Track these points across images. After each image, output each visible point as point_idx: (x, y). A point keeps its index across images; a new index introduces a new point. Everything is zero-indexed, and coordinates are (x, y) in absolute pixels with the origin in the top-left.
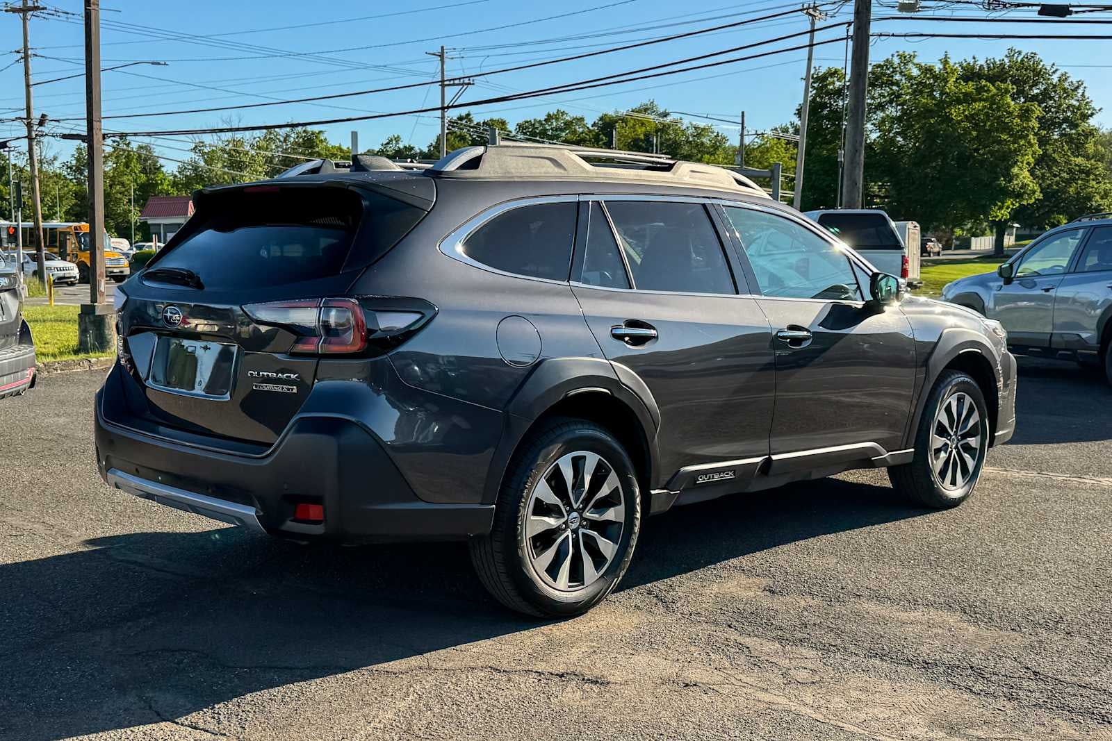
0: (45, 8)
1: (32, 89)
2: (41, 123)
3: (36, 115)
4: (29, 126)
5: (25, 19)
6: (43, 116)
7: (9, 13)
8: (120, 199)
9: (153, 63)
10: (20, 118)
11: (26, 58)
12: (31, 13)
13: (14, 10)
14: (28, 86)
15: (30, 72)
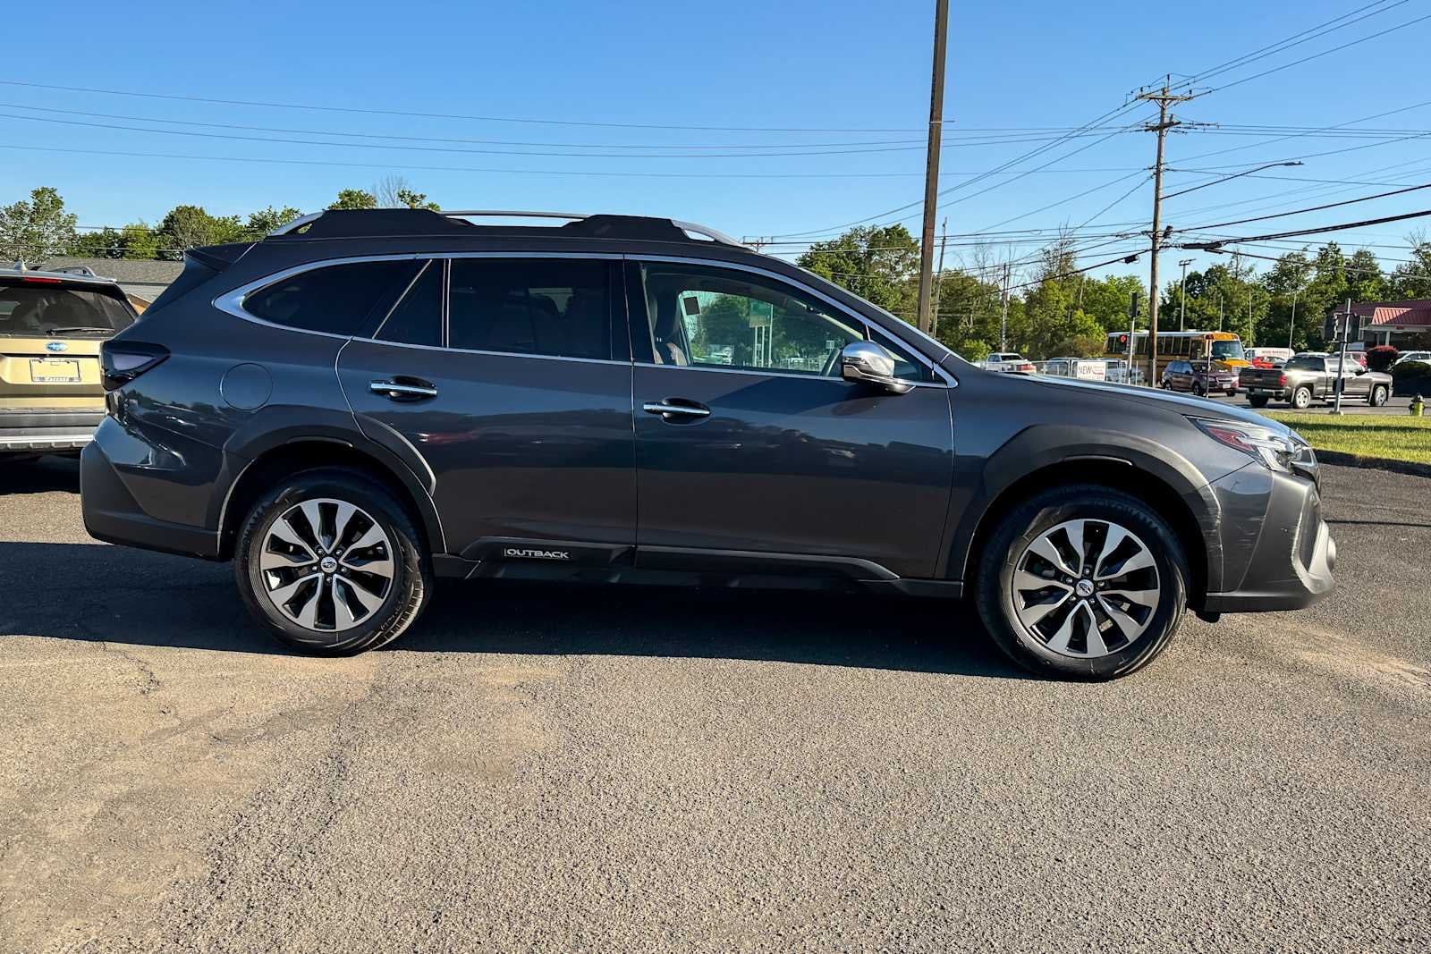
0: (1179, 123)
1: (1160, 203)
2: (1166, 235)
3: (1162, 227)
4: (1154, 239)
5: (1160, 137)
6: (1169, 228)
7: (1148, 133)
8: (1316, 308)
9: (1286, 164)
10: (1147, 232)
11: (1158, 174)
12: (1166, 129)
13: (1153, 129)
14: (1157, 200)
15: (1161, 187)
